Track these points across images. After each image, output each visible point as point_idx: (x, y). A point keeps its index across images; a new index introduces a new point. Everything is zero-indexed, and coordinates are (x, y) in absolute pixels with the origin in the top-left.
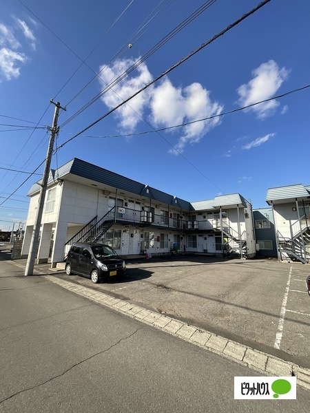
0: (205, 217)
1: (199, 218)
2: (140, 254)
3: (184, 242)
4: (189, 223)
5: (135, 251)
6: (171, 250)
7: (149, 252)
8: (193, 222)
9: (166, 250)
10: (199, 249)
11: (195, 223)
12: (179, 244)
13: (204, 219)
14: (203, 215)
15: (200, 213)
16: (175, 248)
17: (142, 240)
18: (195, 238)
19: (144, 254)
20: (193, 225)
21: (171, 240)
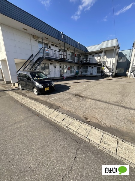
0: (93, 56)
1: (90, 56)
2: (60, 77)
3: (81, 70)
4: (85, 59)
5: (58, 75)
6: (75, 74)
7: (65, 75)
8: (87, 59)
9: (73, 74)
10: (88, 73)
11: (88, 59)
12: (79, 71)
13: (93, 57)
14: (93, 55)
15: (91, 53)
16: (77, 73)
17: (61, 69)
18: (87, 68)
19: (62, 77)
20: (87, 61)
21: (75, 69)
